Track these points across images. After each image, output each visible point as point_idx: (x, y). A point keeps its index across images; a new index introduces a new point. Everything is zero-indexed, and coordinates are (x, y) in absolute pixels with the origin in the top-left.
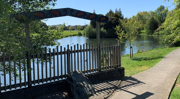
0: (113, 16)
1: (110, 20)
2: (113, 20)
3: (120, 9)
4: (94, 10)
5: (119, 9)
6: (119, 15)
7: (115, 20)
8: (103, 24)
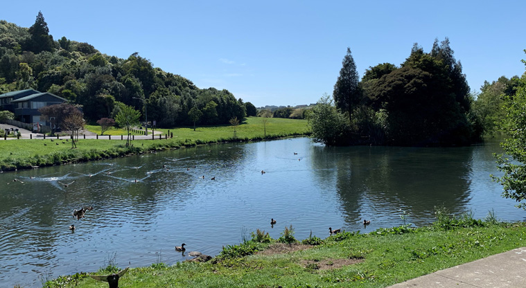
0: (414, 68)
1: (400, 80)
2: (412, 81)
3: (447, 42)
4: (349, 49)
5: (443, 43)
6: (438, 62)
7: (420, 81)
8: (373, 97)
